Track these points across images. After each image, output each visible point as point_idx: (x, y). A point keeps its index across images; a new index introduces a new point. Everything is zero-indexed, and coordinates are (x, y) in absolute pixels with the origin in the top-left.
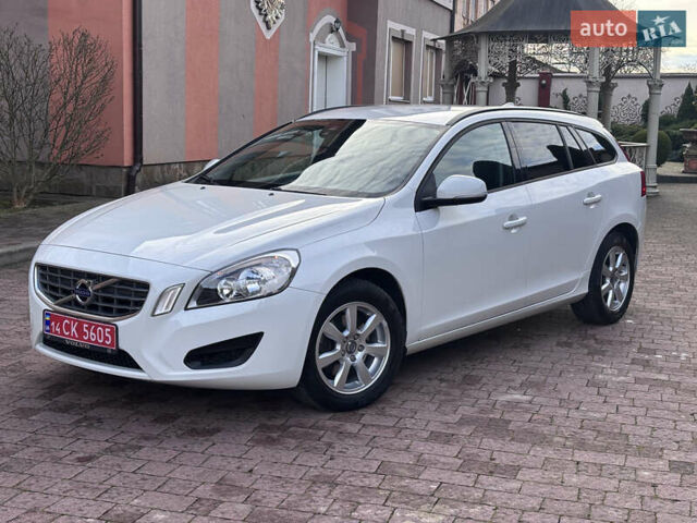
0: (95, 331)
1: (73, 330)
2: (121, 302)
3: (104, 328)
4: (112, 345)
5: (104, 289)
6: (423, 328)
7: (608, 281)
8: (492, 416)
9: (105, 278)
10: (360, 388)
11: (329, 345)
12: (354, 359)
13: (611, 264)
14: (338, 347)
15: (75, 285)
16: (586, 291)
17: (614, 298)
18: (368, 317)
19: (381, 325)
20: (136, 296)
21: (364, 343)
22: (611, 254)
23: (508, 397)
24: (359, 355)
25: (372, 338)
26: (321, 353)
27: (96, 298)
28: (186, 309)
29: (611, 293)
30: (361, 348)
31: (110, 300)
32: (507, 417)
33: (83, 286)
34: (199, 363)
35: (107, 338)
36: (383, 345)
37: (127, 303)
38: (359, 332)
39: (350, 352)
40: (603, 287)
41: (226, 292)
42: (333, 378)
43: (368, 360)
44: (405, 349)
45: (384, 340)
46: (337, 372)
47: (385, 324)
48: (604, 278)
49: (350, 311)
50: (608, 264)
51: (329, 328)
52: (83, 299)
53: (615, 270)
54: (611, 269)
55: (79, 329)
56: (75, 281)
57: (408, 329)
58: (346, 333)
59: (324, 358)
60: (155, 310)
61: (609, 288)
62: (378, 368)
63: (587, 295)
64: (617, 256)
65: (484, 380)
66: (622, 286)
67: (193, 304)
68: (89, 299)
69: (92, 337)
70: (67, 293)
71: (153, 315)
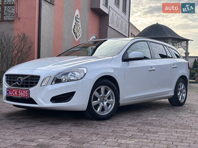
0: (22, 92)
1: (16, 93)
2: (31, 83)
3: (25, 91)
4: (28, 96)
5: (26, 79)
6: (125, 98)
7: (179, 92)
8: (147, 122)
9: (26, 76)
10: (106, 113)
11: (96, 99)
12: (103, 104)
13: (180, 87)
14: (99, 99)
15: (17, 79)
16: (173, 95)
17: (181, 98)
18: (108, 91)
19: (112, 94)
20: (35, 81)
21: (107, 99)
22: (180, 84)
23: (152, 119)
24: (105, 103)
25: (109, 98)
26: (93, 101)
27: (23, 82)
28: (51, 84)
29: (180, 96)
30: (106, 101)
31: (27, 83)
32: (152, 122)
33: (20, 79)
34: (55, 101)
35: (26, 94)
36: (113, 100)
37: (33, 83)
38: (105, 96)
39: (102, 102)
40: (178, 94)
41: (64, 80)
42: (97, 110)
43: (108, 105)
44: (119, 103)
45: (113, 99)
46: (98, 108)
47: (113, 94)
48: (178, 91)
49: (103, 89)
50: (179, 87)
51: (96, 93)
52: (19, 83)
53: (181, 90)
54: (180, 89)
55: (18, 93)
56: (17, 78)
57: (120, 97)
58: (101, 95)
59: (94, 103)
60: (41, 84)
61: (180, 95)
62: (111, 108)
63: (174, 96)
64: (182, 86)
65: (144, 115)
66: (183, 95)
67: (54, 83)
68: (21, 83)
69: (22, 95)
70: (14, 82)
71: (41, 86)
